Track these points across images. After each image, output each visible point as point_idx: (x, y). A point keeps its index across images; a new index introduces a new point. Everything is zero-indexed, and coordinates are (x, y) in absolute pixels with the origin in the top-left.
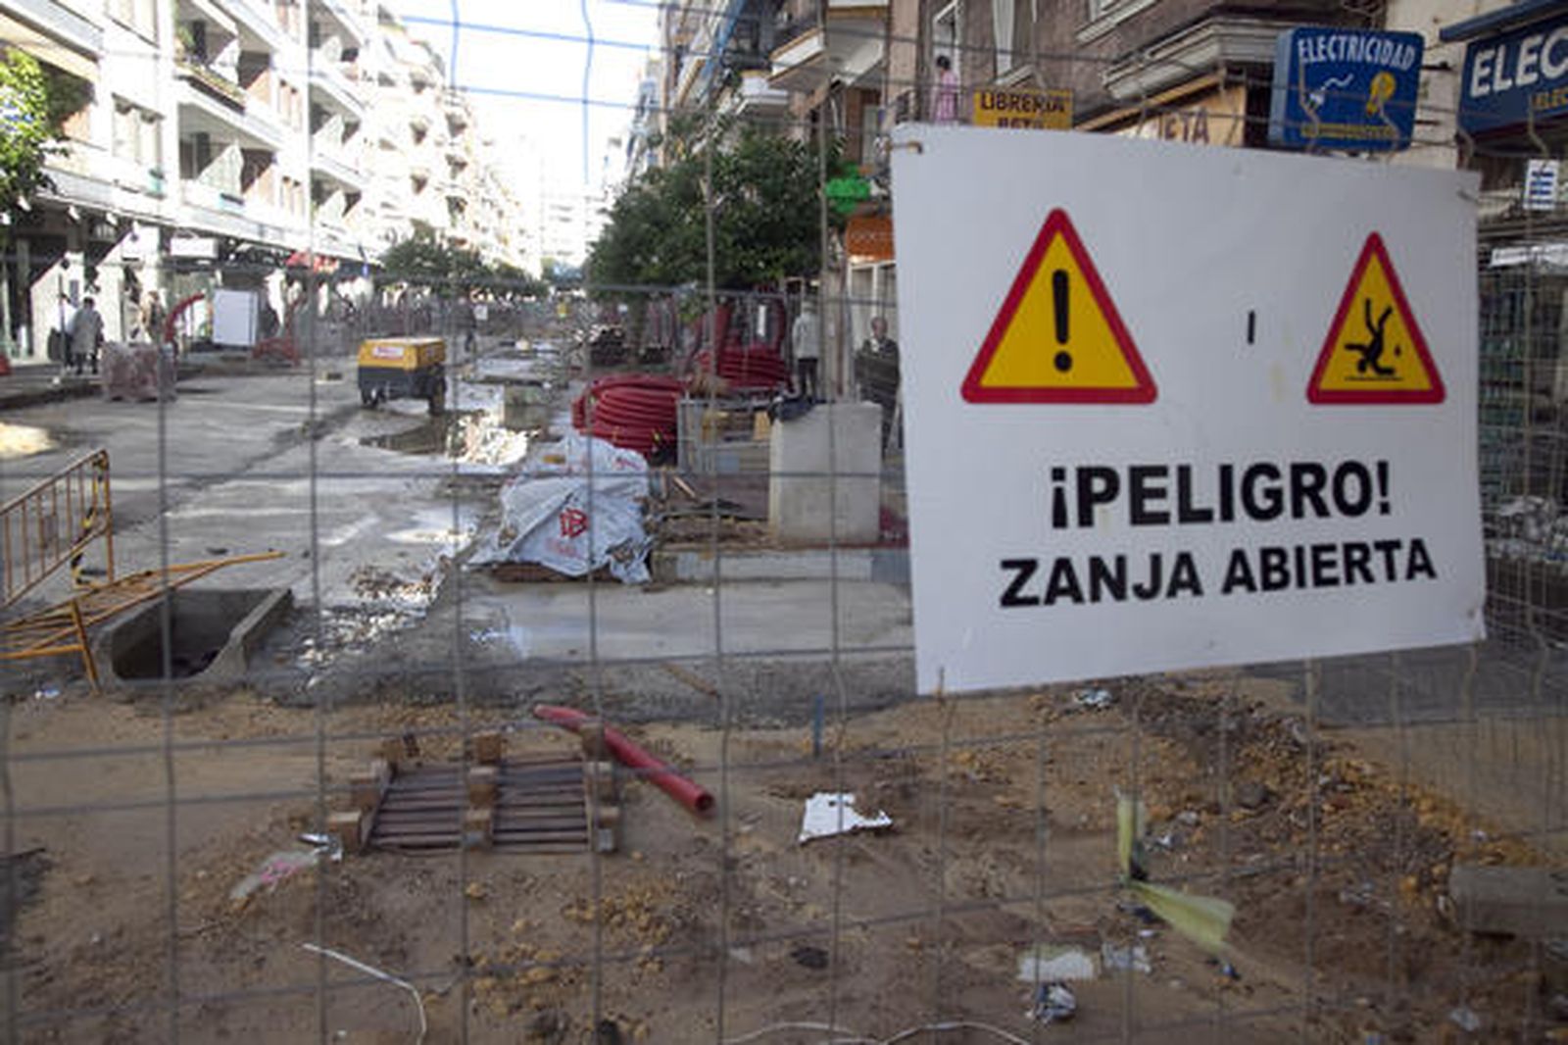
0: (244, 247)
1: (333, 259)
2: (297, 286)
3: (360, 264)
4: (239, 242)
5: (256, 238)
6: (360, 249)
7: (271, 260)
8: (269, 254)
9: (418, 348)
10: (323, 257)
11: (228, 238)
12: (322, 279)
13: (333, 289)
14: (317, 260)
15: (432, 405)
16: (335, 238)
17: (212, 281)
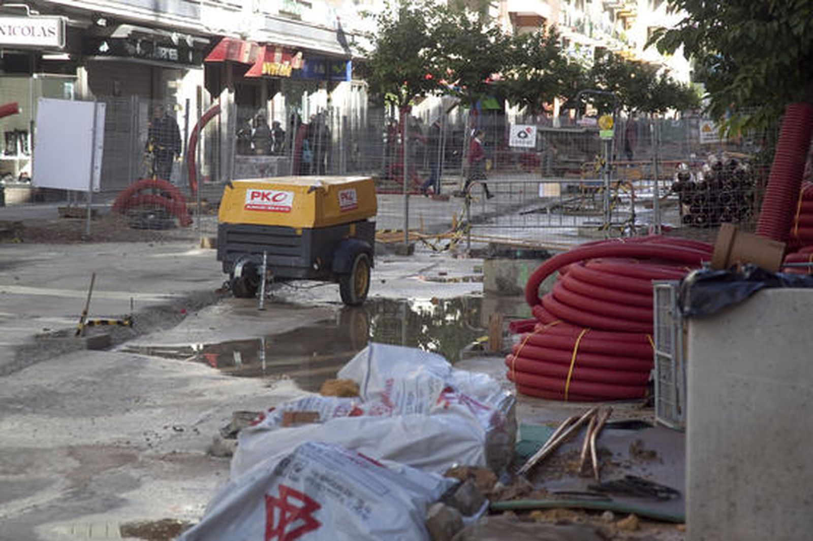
0: (123, 31)
1: (289, 52)
2: (227, 97)
3: (341, 61)
4: (115, 21)
5: (147, 16)
6: (341, 34)
7: (173, 53)
8: (169, 44)
9: (320, 193)
10: (270, 49)
11: (97, 15)
12: (273, 84)
13: (294, 100)
14: (261, 51)
15: (344, 293)
16: (296, 18)
17: (70, 87)
